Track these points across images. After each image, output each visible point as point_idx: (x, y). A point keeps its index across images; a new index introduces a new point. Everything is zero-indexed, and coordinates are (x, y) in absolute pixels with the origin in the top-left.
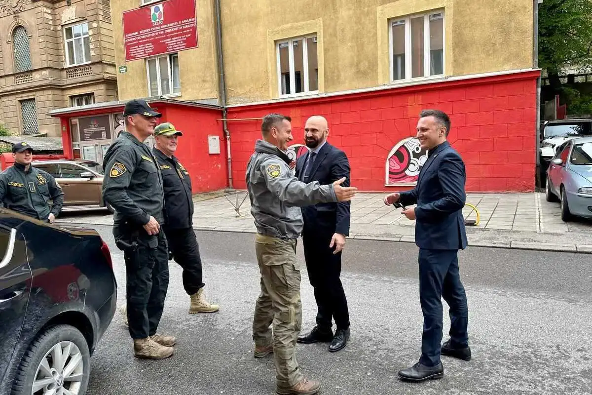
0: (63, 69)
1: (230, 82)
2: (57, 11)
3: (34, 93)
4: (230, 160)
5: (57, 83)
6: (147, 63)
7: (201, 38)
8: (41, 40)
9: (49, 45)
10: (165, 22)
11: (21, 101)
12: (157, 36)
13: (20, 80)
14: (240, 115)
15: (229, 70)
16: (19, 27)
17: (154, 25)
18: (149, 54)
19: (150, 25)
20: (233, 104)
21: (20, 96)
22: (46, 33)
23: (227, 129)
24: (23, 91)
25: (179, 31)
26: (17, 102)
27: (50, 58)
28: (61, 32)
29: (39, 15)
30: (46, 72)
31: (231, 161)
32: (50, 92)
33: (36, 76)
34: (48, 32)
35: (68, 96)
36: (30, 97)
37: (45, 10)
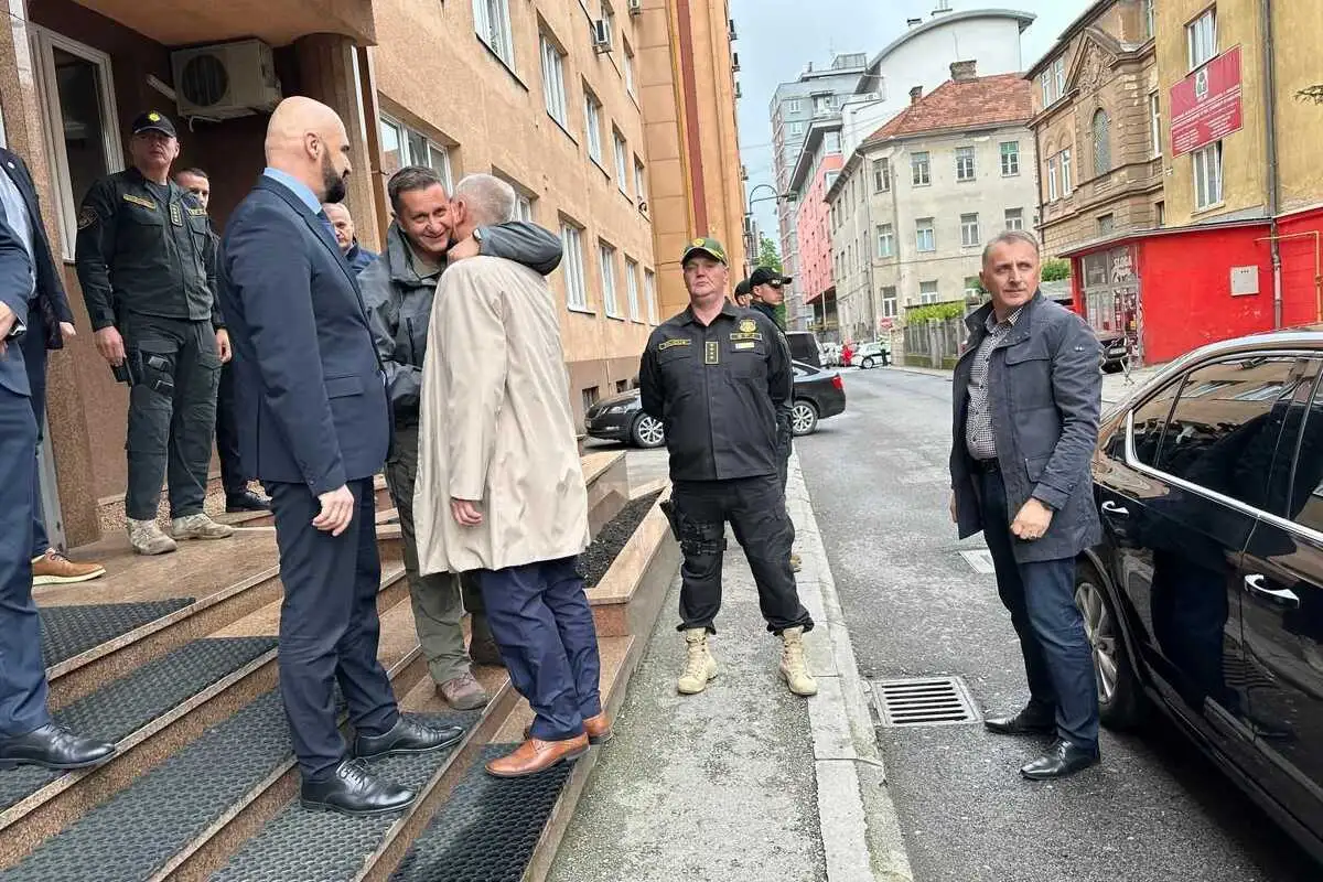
0: (1149, 162)
1: (1283, 175)
2: (1144, 74)
3: (1112, 206)
4: (1278, 303)
5: (1139, 186)
6: (1195, 160)
7: (1247, 116)
8: (1120, 125)
9: (1130, 130)
10: (1211, 95)
11: (1100, 219)
12: (1201, 117)
13: (1099, 188)
14: (1295, 227)
15: (1282, 155)
16: (1099, 110)
17: (1199, 100)
18: (1195, 145)
19: (1195, 103)
20: (1289, 208)
21: (1099, 211)
22: (1127, 113)
23: (1277, 253)
24: (1101, 204)
25: (1222, 106)
26: (1095, 221)
27: (1132, 149)
28: (1148, 105)
29: (1119, 89)
30: (1123, 173)
31: (1282, 304)
32: (1127, 202)
33: (1115, 179)
34: (1129, 111)
35: (1153, 204)
36: (1107, 213)
37: (1126, 78)
